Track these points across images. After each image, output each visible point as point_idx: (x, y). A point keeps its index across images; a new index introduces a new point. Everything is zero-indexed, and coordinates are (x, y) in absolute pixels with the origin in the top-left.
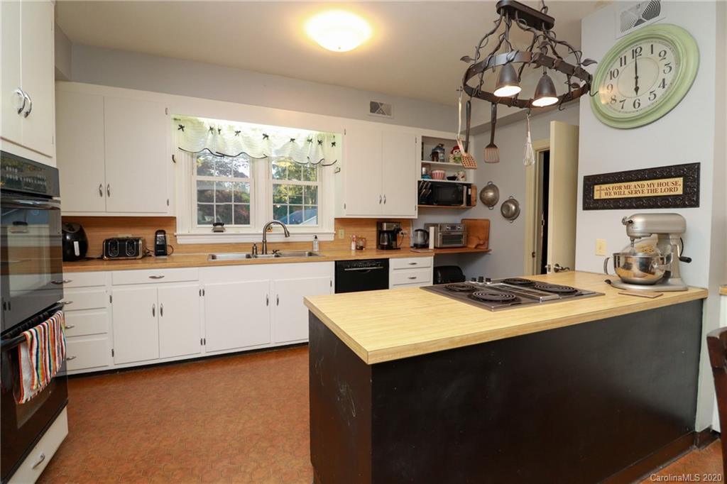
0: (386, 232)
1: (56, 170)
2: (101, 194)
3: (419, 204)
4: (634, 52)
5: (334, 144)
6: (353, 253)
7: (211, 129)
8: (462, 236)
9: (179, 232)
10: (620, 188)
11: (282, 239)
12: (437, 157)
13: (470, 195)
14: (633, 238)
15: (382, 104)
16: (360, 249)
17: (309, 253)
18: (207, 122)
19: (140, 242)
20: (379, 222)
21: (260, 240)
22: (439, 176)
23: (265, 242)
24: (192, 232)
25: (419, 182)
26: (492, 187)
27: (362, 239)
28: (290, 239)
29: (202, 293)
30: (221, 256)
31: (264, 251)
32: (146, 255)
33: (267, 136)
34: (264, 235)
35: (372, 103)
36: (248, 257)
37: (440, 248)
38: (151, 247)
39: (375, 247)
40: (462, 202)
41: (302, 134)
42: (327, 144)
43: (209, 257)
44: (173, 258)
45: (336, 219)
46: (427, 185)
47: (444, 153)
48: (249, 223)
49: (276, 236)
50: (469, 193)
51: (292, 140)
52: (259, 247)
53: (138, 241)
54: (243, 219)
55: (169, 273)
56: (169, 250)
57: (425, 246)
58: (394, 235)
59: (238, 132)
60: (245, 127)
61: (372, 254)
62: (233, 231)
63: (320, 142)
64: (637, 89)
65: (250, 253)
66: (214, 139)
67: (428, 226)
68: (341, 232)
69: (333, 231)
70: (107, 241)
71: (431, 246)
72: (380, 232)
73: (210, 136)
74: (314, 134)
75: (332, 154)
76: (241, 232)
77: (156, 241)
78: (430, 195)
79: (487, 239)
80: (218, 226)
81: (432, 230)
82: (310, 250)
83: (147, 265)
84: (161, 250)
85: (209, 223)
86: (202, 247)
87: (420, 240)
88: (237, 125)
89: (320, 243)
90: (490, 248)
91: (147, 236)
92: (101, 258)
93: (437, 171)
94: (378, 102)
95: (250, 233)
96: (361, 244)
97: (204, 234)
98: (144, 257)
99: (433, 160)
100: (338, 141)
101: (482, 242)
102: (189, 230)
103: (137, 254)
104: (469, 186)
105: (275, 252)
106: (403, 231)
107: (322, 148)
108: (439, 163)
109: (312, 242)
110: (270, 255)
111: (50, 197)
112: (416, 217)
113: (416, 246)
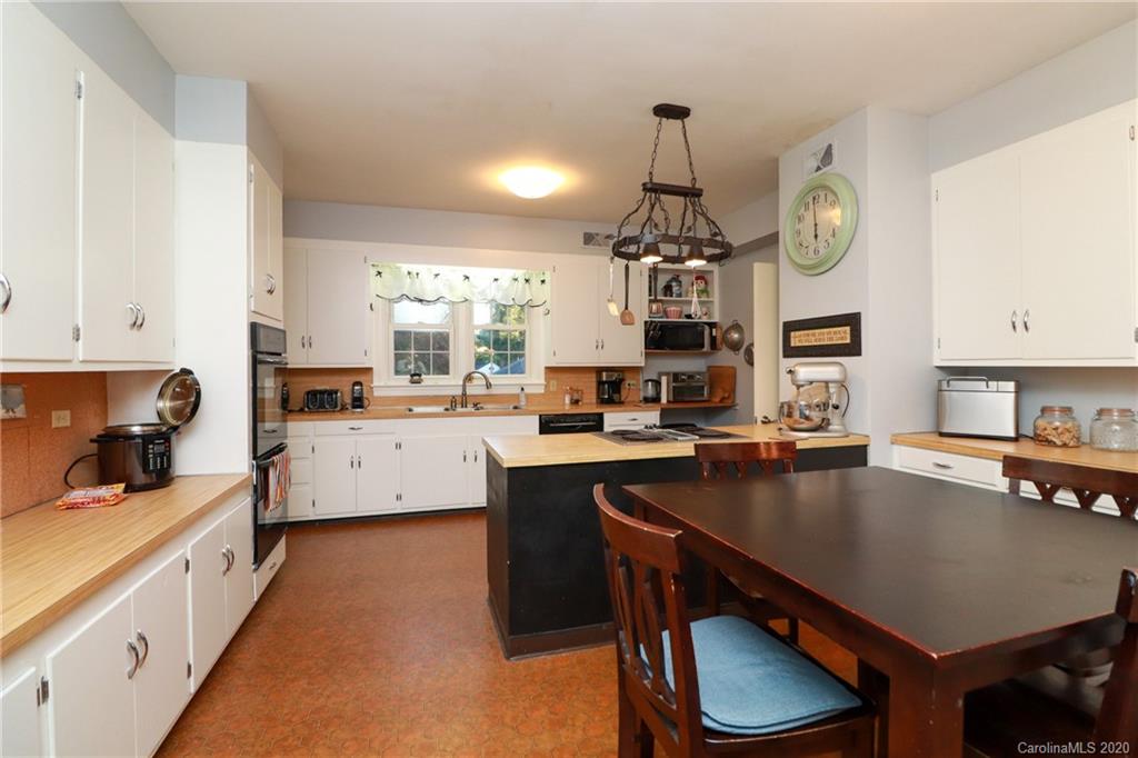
0: (606, 382)
1: (284, 332)
2: (304, 346)
3: (646, 348)
4: (814, 198)
5: (543, 282)
6: (567, 408)
7: (409, 273)
8: (703, 387)
9: (375, 383)
10: (808, 335)
11: (483, 391)
12: (671, 291)
13: (715, 337)
14: (799, 387)
15: (597, 235)
16: (575, 402)
17: (514, 405)
18: (405, 268)
19: (339, 394)
20: (599, 370)
21: (459, 392)
22: (674, 315)
23: (464, 394)
24: (390, 384)
25: (646, 322)
26: (737, 327)
27: (577, 391)
28: (494, 391)
29: (399, 446)
30: (417, 410)
31: (464, 405)
32: (343, 408)
33: (468, 278)
34: (464, 386)
35: (585, 234)
36: (447, 410)
37: (673, 402)
38: (348, 400)
39: (595, 401)
40: (703, 346)
41: (506, 275)
42: (535, 281)
43: (404, 409)
44: (369, 412)
45: (547, 368)
46: (655, 327)
47: (680, 286)
48: (448, 373)
49: (476, 388)
50: (714, 334)
51: (496, 280)
52: (459, 400)
53: (336, 393)
54: (443, 367)
55: (367, 425)
56: (366, 402)
57: (656, 399)
58: (616, 386)
59: (437, 275)
60: (445, 270)
61: (589, 406)
62: (432, 383)
63: (527, 281)
64: (816, 236)
65: (449, 407)
66: (412, 283)
67: (660, 374)
68: (553, 383)
69: (543, 382)
70: (308, 393)
71: (664, 400)
72: (600, 383)
73: (409, 280)
74: (520, 274)
75: (542, 294)
76: (441, 383)
77: (353, 393)
78: (661, 338)
79: (733, 390)
80: (416, 377)
81: (664, 380)
82: (516, 404)
83: (344, 416)
84: (358, 402)
85: (405, 373)
86: (398, 400)
87: (650, 391)
88: (435, 269)
89: (527, 396)
90: (737, 401)
91: (344, 387)
92: (302, 410)
93: (672, 309)
94: (593, 232)
95: (449, 384)
96: (576, 397)
97: (400, 386)
98: (342, 409)
99: (666, 296)
100: (547, 278)
101: (726, 395)
102: (387, 382)
103: (336, 407)
104: (712, 325)
105: (475, 405)
106: (627, 382)
107: (530, 288)
108: (674, 298)
109: (518, 395)
110: (470, 408)
111: (280, 354)
112: (643, 365)
113: (646, 400)
